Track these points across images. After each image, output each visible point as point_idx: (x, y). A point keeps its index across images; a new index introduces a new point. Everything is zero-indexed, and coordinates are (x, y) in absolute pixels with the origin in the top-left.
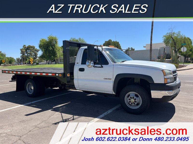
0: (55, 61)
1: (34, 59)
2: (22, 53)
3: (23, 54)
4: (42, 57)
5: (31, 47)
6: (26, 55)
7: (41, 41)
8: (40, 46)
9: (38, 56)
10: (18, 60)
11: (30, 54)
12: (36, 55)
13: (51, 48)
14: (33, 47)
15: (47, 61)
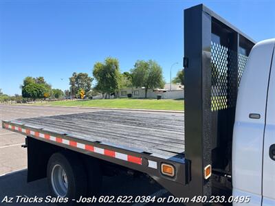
0: (114, 94)
1: (87, 91)
2: (72, 83)
3: (73, 85)
4: (97, 88)
5: (83, 75)
6: (77, 85)
7: (95, 66)
8: (95, 73)
9: (92, 87)
10: (67, 92)
11: (82, 84)
12: (89, 86)
13: (109, 76)
14: (86, 76)
15: (103, 94)
